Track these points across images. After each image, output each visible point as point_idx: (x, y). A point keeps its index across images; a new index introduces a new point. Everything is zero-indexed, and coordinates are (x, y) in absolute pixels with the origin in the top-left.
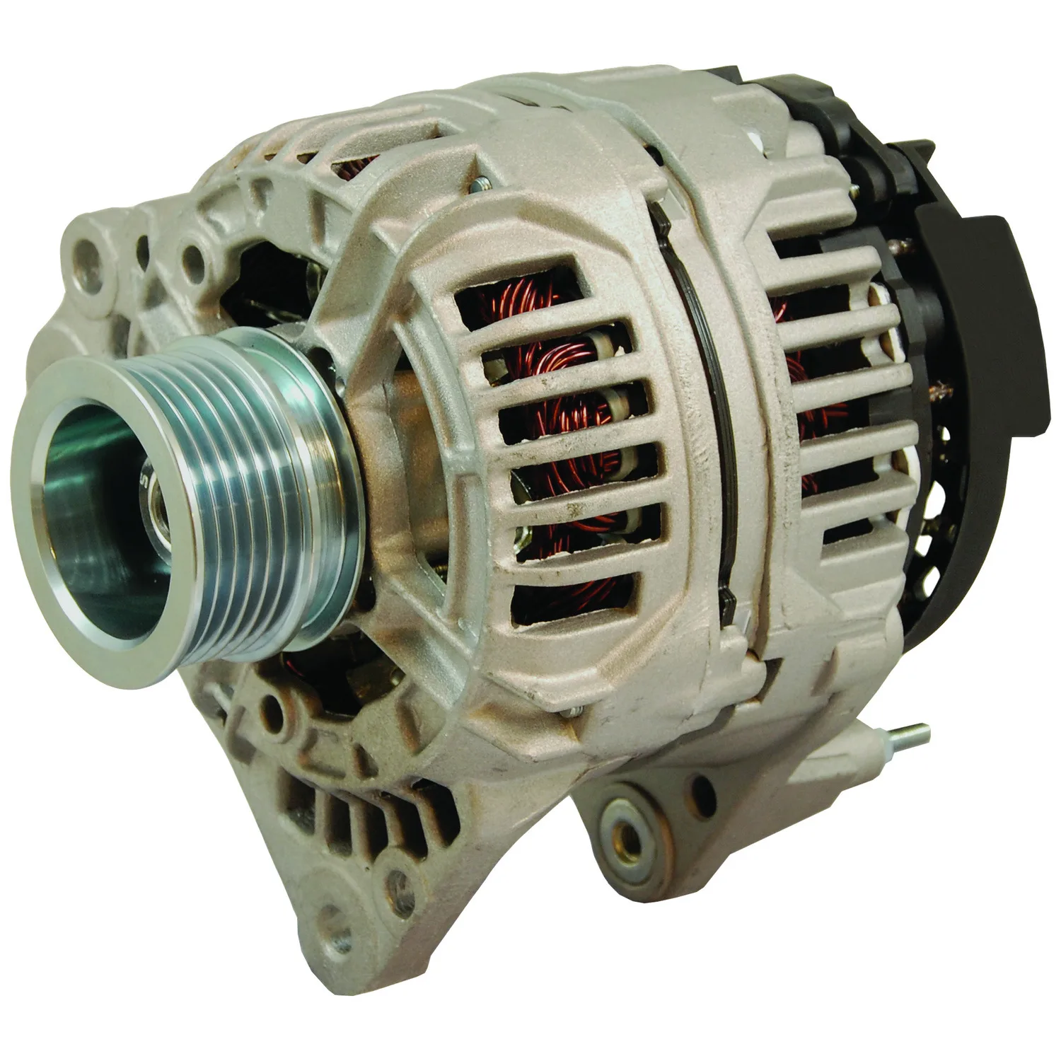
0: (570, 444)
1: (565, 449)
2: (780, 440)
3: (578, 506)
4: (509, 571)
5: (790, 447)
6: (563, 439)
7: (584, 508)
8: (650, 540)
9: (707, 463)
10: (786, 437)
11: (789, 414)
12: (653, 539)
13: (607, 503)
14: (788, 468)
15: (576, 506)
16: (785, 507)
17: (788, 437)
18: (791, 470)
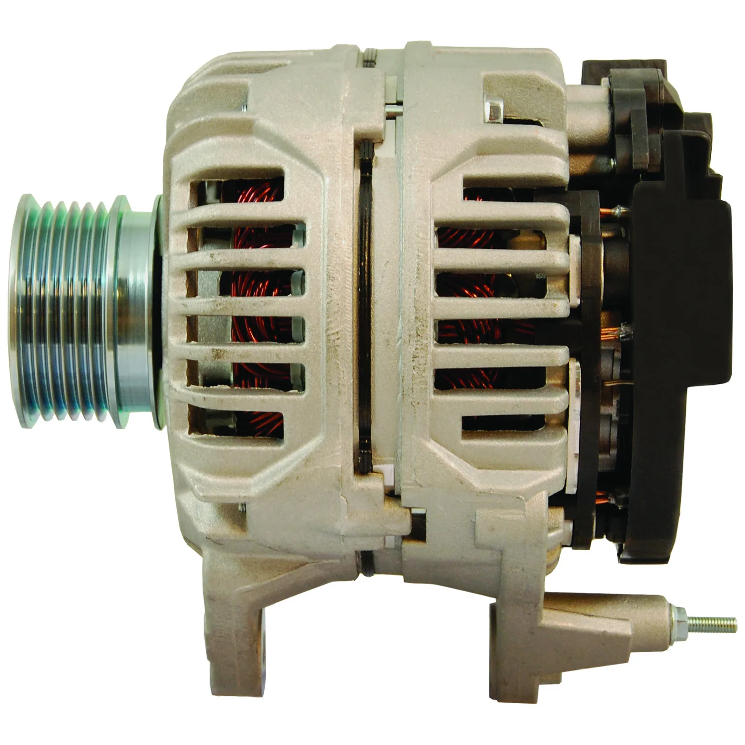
0: (220, 304)
1: (215, 308)
2: (410, 336)
3: (221, 351)
4: (177, 390)
5: (419, 343)
6: (215, 300)
7: (225, 354)
8: (297, 391)
9: (339, 341)
10: (416, 335)
11: (421, 318)
12: (299, 391)
13: (247, 354)
14: (415, 359)
15: (219, 352)
16: (412, 389)
17: (418, 335)
18: (418, 361)
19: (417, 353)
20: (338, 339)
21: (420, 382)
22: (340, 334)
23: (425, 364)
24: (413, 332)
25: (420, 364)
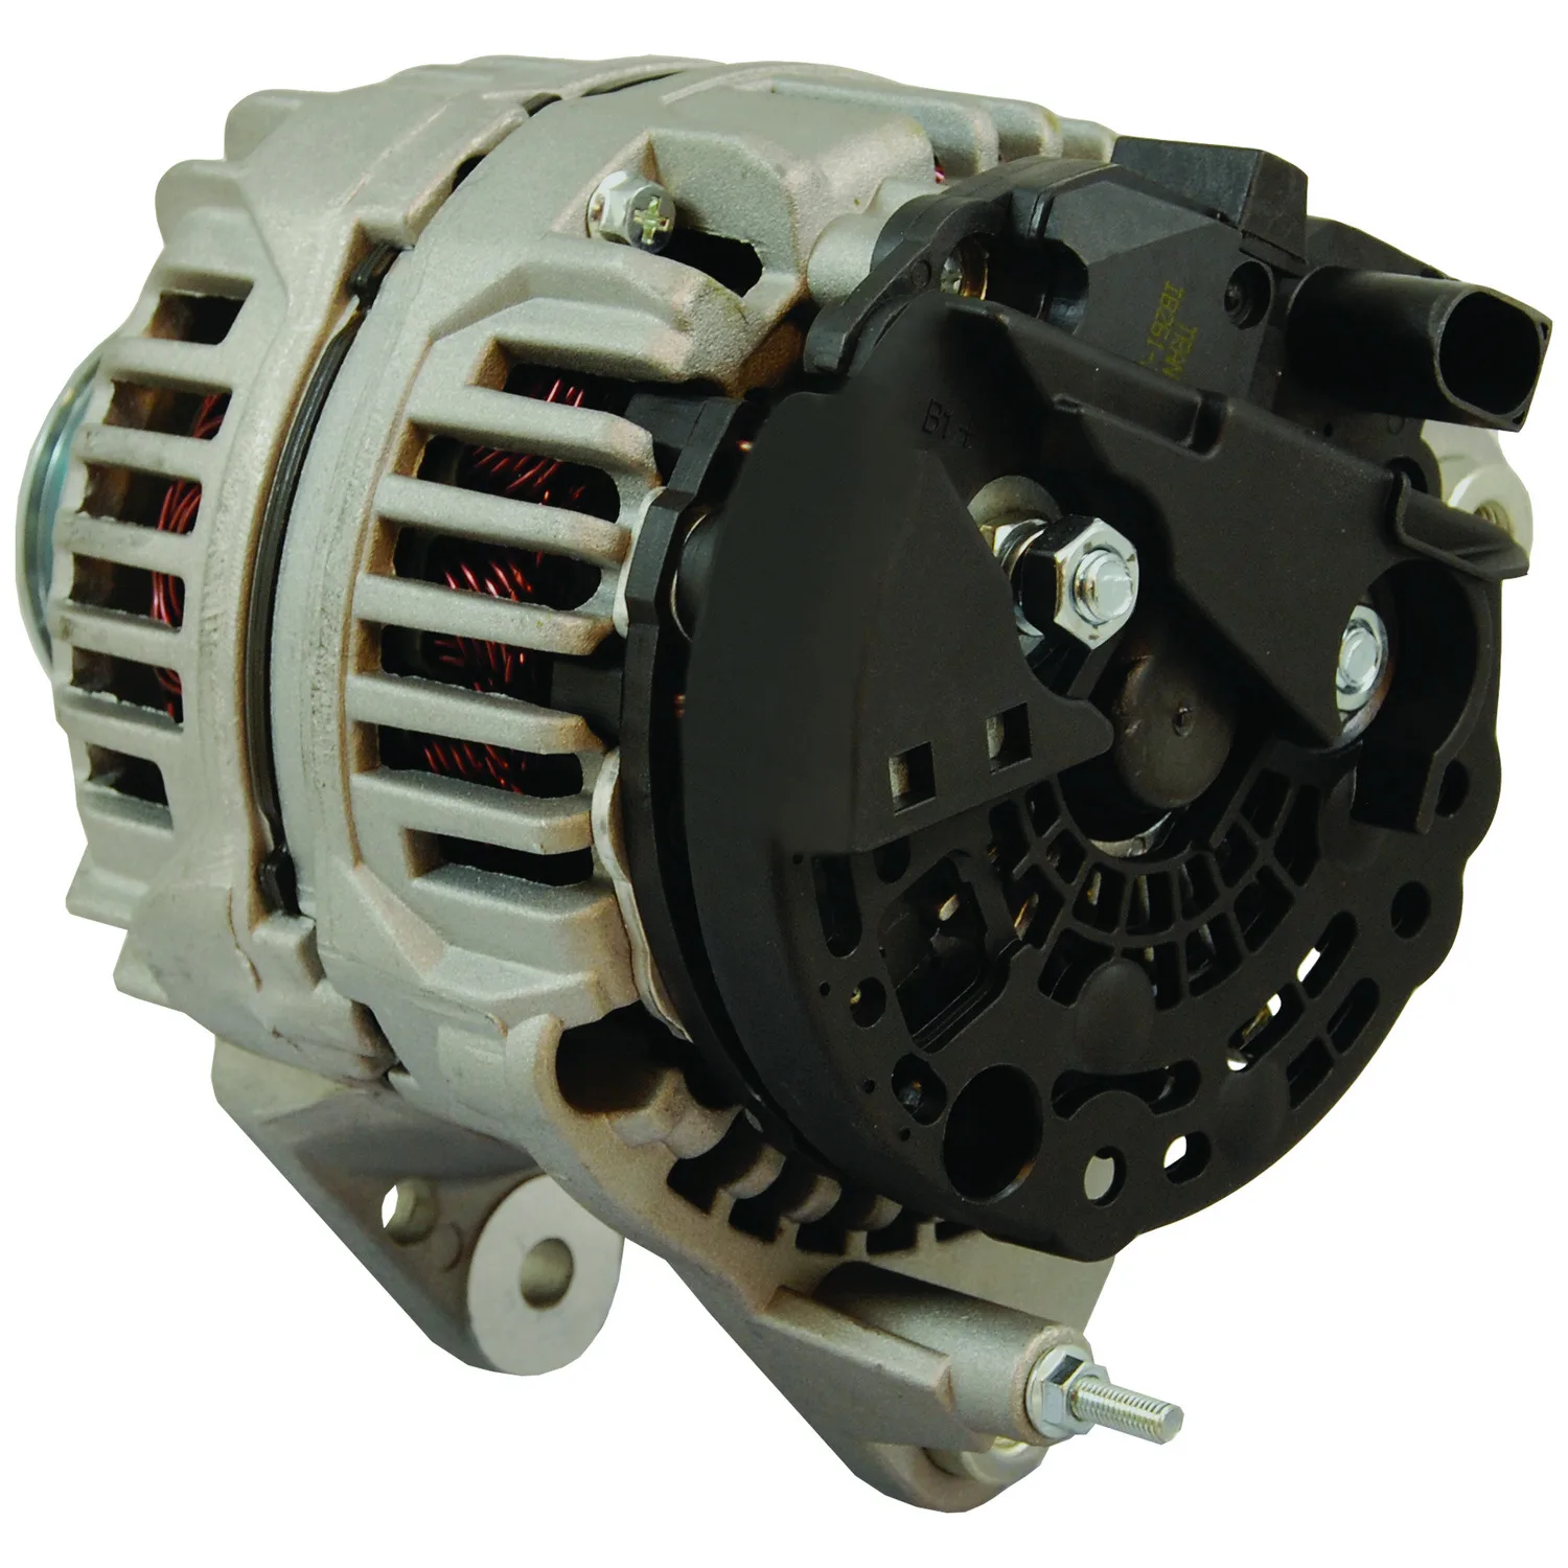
9: (216, 635)
17: (321, 645)
18: (320, 698)
19: (319, 681)
20: (215, 630)
21: (324, 741)
22: (219, 621)
23: (330, 706)
24: (315, 639)
25: (322, 706)
